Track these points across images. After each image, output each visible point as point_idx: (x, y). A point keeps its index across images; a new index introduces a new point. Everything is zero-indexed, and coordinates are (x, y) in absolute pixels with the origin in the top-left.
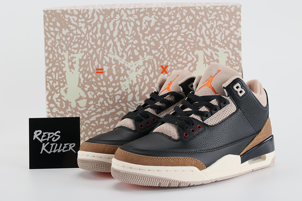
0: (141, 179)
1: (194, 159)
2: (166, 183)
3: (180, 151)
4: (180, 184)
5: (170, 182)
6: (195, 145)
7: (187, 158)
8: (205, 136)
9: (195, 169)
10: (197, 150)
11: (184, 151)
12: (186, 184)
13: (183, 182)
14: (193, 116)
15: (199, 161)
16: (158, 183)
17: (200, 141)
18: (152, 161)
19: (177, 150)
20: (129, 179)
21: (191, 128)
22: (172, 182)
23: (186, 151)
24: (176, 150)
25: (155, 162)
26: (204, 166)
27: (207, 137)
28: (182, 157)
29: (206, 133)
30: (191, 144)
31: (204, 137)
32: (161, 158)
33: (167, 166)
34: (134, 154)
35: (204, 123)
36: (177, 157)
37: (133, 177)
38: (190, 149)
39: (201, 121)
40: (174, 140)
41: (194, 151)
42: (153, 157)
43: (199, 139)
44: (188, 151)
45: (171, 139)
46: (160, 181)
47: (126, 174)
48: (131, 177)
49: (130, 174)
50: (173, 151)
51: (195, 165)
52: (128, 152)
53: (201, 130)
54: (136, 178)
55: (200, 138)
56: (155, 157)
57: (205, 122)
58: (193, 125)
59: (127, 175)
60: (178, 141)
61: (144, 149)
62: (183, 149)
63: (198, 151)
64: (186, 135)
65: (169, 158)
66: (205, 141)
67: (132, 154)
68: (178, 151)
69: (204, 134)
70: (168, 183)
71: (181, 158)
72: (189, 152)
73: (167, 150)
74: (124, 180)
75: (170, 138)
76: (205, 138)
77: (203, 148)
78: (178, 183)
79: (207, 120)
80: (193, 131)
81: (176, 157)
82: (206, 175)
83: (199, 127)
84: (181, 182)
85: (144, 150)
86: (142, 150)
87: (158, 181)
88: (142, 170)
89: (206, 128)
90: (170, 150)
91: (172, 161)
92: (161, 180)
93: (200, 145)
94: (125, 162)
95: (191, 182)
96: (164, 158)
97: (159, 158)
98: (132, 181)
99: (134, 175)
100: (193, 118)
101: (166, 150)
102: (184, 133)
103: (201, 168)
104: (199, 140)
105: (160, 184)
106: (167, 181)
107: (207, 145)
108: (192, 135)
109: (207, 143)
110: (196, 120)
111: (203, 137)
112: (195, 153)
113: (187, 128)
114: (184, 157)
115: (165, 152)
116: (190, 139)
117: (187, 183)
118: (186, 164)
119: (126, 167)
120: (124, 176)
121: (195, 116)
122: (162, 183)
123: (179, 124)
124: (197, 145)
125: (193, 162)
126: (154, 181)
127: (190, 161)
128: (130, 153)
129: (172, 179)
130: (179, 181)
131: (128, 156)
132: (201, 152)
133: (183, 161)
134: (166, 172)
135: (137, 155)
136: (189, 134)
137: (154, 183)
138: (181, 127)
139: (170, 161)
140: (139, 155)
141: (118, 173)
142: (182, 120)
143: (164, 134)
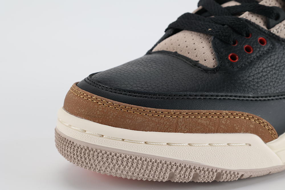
0: (125, 163)
1: (254, 116)
2: (187, 173)
3: (222, 96)
4: (219, 175)
5: (198, 171)
6: (253, 82)
7: (237, 112)
8: (275, 63)
9: (255, 139)
10: (260, 94)
11: (231, 96)
12: (233, 176)
13: (228, 172)
14: (246, 15)
15: (264, 120)
16: (167, 175)
17: (265, 74)
18: (154, 119)
19: (216, 94)
20: (97, 162)
21: (245, 44)
22: (202, 172)
23: (235, 96)
24: (212, 93)
25: (162, 121)
26: (274, 132)
27: (278, 65)
28: (227, 112)
29: (276, 57)
30: (246, 80)
31: (272, 66)
32: (178, 112)
33: (192, 133)
34: (110, 101)
35: (270, 32)
36: (215, 111)
37: (105, 159)
38: (244, 91)
39: (265, 28)
40: (206, 70)
41: (253, 97)
42: (158, 110)
43: (262, 69)
44: (240, 97)
45: (199, 67)
46: (173, 170)
47: (87, 151)
48: (100, 158)
49: (99, 151)
50: (206, 96)
51: (255, 131)
52: (95, 96)
53: (266, 47)
54: (114, 162)
55: (264, 66)
56: (163, 110)
57: (274, 30)
58: (248, 35)
59: (92, 152)
60: (215, 73)
61: (136, 89)
62: (227, 91)
63: (262, 97)
64: (233, 58)
65: (196, 112)
66: (275, 73)
67: (105, 100)
68: (217, 96)
69: (273, 57)
70: (192, 174)
71: (224, 112)
72: (241, 99)
73: (192, 93)
74: (89, 165)
75: (195, 64)
76: (274, 67)
77: (272, 91)
78: (215, 174)
79: (277, 27)
80: (248, 50)
81: (213, 111)
82: (276, 153)
83: (262, 42)
84: (224, 172)
85: (134, 92)
86: (130, 91)
87: (168, 170)
88: (130, 141)
89: (277, 45)
90: (198, 93)
91: (203, 121)
92: (175, 167)
93: (265, 82)
94: (88, 119)
95: (246, 171)
96: (184, 112)
97: (172, 111)
98: (103, 168)
99: (108, 153)
100: (247, 21)
101: (188, 93)
102: (230, 53)
103: (267, 138)
104: (262, 72)
105: (172, 175)
106: (189, 170)
107: (278, 83)
108: (248, 58)
109: (280, 80)
110: (253, 24)
111: (270, 65)
112: (256, 100)
113: (234, 43)
114: (232, 112)
115: (186, 97)
116: (243, 69)
117: (236, 173)
118: (237, 128)
119: (89, 134)
120: (83, 154)
121: (251, 16)
122: (179, 176)
123: (217, 33)
124: (257, 83)
125: (251, 122)
126: (159, 169)
127: (245, 121)
128: (100, 98)
129: (202, 165)
130: (219, 169)
131: (96, 106)
132: (266, 99)
133: (228, 122)
134: (189, 147)
135: (116, 103)
136: (239, 57)
137: (157, 173)
138: (221, 40)
139: (200, 121)
140: (123, 104)
141: (70, 146)
142: (223, 25)
143: (180, 55)
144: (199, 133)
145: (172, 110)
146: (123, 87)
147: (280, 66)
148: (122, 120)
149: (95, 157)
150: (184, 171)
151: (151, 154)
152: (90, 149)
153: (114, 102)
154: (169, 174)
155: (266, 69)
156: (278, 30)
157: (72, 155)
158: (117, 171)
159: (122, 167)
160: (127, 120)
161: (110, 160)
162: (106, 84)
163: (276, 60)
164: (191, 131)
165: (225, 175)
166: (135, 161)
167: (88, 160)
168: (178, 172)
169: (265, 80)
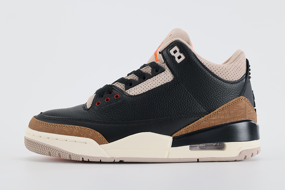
2: (55, 152)
5: (60, 152)
35: (125, 92)
57: (128, 91)
58: (110, 93)
60: (87, 111)
65: (63, 125)
78: (68, 155)
79: (130, 89)
80: (107, 100)
83: (117, 97)
91: (66, 130)
92: (50, 149)
113: (102, 97)
136: (101, 103)
154: (48, 152)
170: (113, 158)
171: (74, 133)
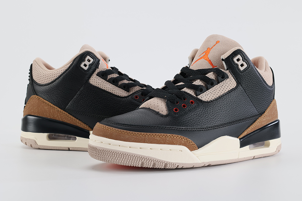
0: (120, 157)
1: (184, 137)
2: (150, 162)
3: (168, 127)
4: (166, 165)
5: (155, 162)
6: (186, 122)
7: (175, 135)
8: (199, 113)
9: (185, 149)
10: (189, 128)
11: (173, 128)
14: (185, 90)
15: (189, 140)
18: (134, 137)
20: (107, 156)
21: (182, 103)
22: (157, 162)
23: (175, 128)
24: (163, 126)
25: (138, 138)
26: (195, 146)
28: (170, 134)
30: (182, 120)
31: (197, 114)
32: (145, 133)
34: (114, 129)
35: (197, 98)
37: (111, 155)
38: (180, 126)
39: (195, 95)
40: (162, 116)
41: (185, 129)
42: (136, 132)
44: (177, 128)
45: (159, 115)
46: (143, 161)
48: (109, 155)
49: (108, 151)
50: (160, 127)
51: (185, 145)
52: (107, 127)
53: (194, 105)
54: (115, 156)
55: (192, 114)
56: (138, 133)
57: (199, 97)
58: (185, 99)
59: (105, 152)
60: (166, 117)
61: (126, 123)
62: (171, 126)
64: (176, 110)
65: (154, 134)
66: (198, 118)
67: (111, 128)
68: (166, 127)
69: (197, 110)
70: (152, 163)
71: (168, 135)
74: (104, 158)
75: (157, 113)
77: (196, 127)
78: (164, 164)
79: (201, 95)
80: (184, 106)
81: (163, 134)
82: (197, 157)
83: (192, 103)
84: (168, 163)
85: (125, 125)
86: (123, 124)
87: (141, 160)
88: (123, 146)
89: (200, 104)
91: (158, 138)
92: (143, 159)
95: (180, 164)
96: (148, 134)
98: (110, 159)
100: (185, 92)
101: (151, 126)
102: (174, 108)
103: (192, 149)
104: (191, 117)
107: (200, 123)
108: (184, 110)
109: (201, 121)
110: (188, 94)
111: (195, 114)
113: (177, 103)
114: (172, 135)
116: (180, 115)
117: (174, 164)
118: (175, 142)
119: (104, 143)
120: (101, 153)
121: (187, 89)
122: (146, 163)
123: (169, 98)
124: (188, 122)
125: (182, 140)
126: (136, 160)
127: (179, 139)
128: (109, 127)
129: (157, 159)
130: (165, 161)
131: (107, 131)
132: (192, 130)
133: (170, 139)
134: (151, 150)
135: (117, 129)
136: (179, 110)
137: (135, 162)
138: (170, 102)
139: (156, 138)
140: (120, 130)
141: (95, 150)
142: (173, 94)
143: (151, 109)
144: (156, 144)
145: (142, 133)
146: (120, 122)
147: (201, 115)
148: (119, 137)
149: (107, 154)
150: (148, 161)
151: (132, 152)
152: (104, 150)
153: (116, 129)
154: (141, 162)
155: (193, 116)
156: (202, 97)
157: (96, 154)
158: (116, 160)
159: (119, 159)
160: (122, 137)
161: (113, 155)
162: (112, 122)
163: (199, 111)
164: (151, 143)
165: (169, 164)
166: (125, 155)
167: (103, 156)
168: (145, 161)
169: (192, 121)
170: (204, 163)
171: (167, 141)
